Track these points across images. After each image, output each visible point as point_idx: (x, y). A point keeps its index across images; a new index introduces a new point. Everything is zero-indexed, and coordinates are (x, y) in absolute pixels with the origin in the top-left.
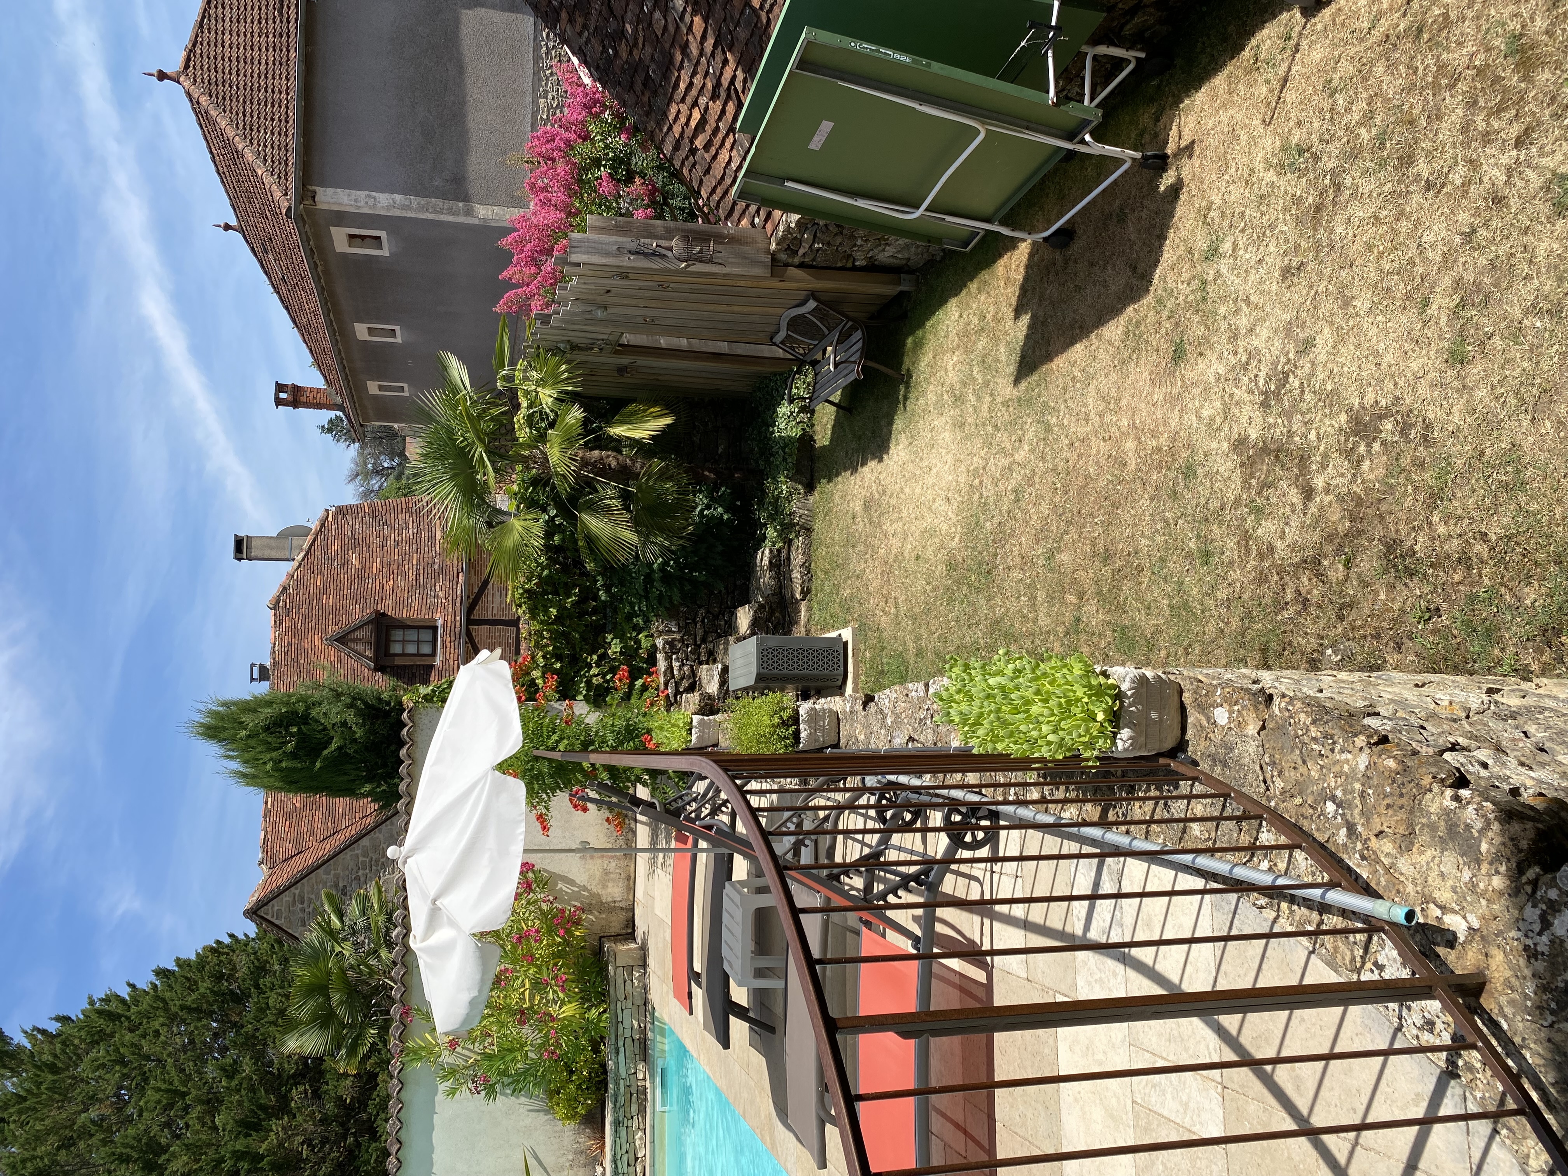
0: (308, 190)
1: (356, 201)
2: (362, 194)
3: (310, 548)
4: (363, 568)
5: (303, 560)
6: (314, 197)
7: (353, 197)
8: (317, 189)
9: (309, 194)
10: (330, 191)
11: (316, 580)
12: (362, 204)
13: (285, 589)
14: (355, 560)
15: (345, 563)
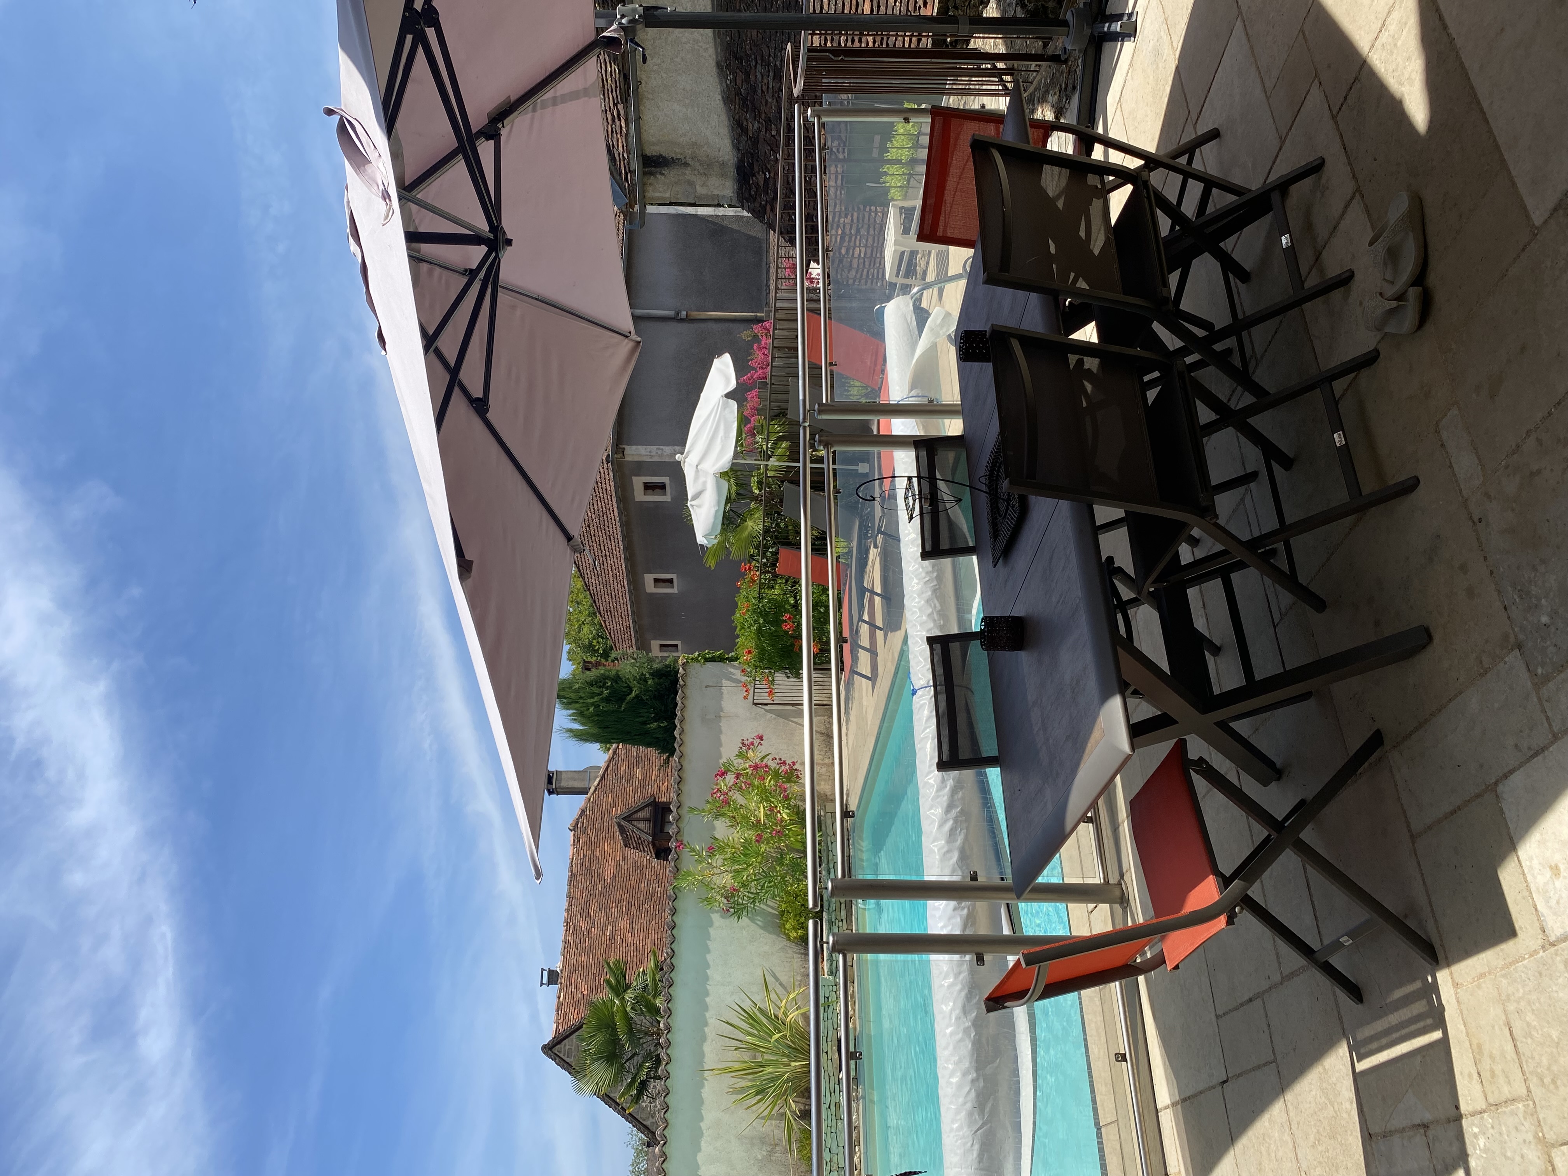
0: (620, 448)
1: (650, 452)
2: (654, 448)
3: (604, 774)
4: (645, 778)
5: (598, 785)
6: (623, 452)
7: (648, 450)
8: (626, 447)
9: (621, 450)
10: (634, 447)
11: (607, 797)
12: (654, 453)
13: (583, 811)
14: (638, 773)
15: (631, 777)
